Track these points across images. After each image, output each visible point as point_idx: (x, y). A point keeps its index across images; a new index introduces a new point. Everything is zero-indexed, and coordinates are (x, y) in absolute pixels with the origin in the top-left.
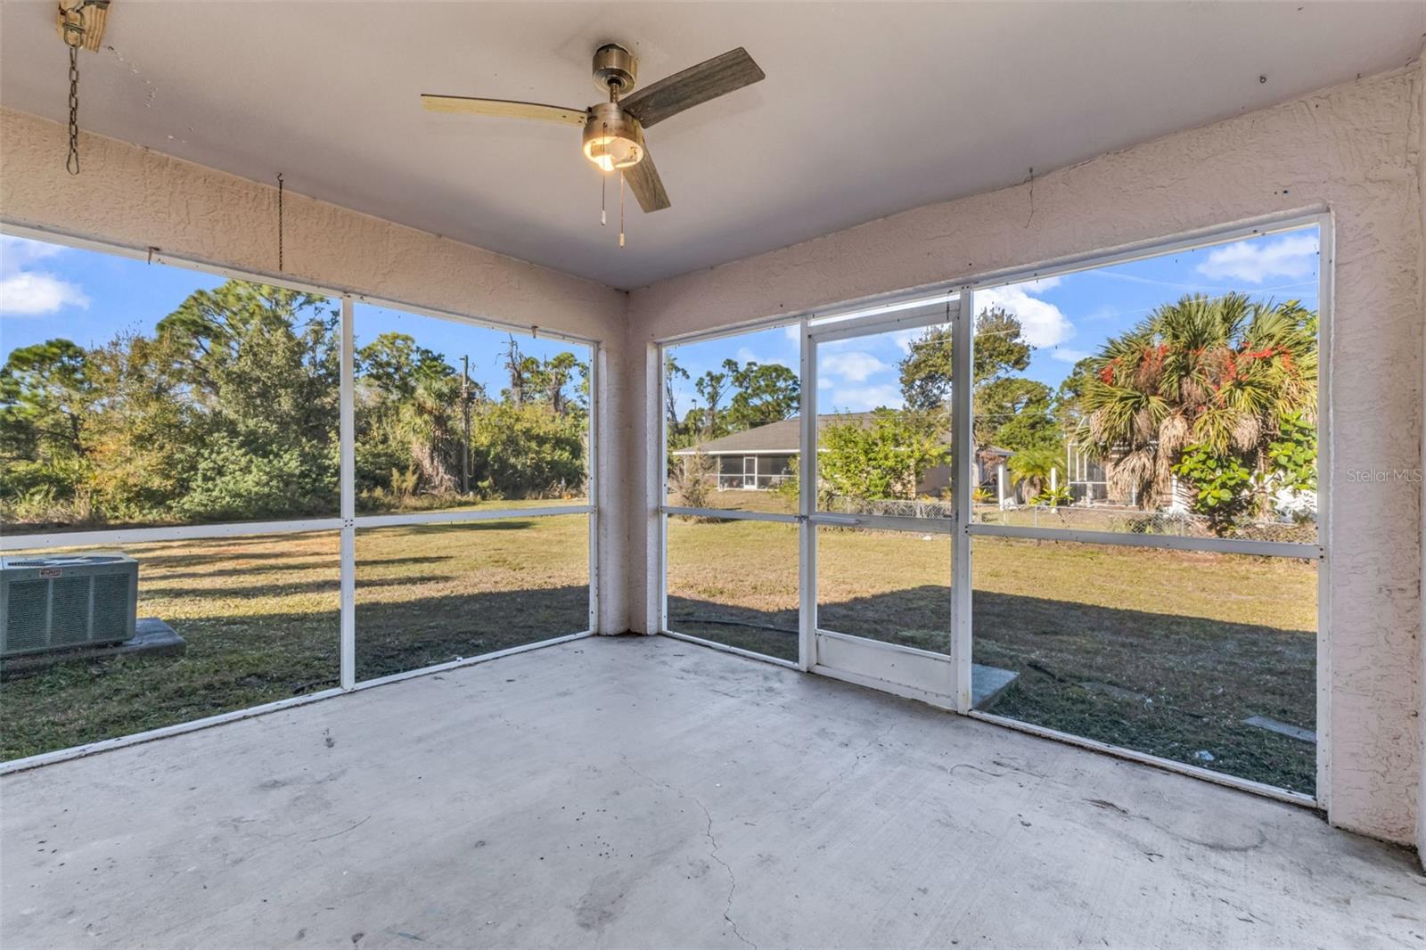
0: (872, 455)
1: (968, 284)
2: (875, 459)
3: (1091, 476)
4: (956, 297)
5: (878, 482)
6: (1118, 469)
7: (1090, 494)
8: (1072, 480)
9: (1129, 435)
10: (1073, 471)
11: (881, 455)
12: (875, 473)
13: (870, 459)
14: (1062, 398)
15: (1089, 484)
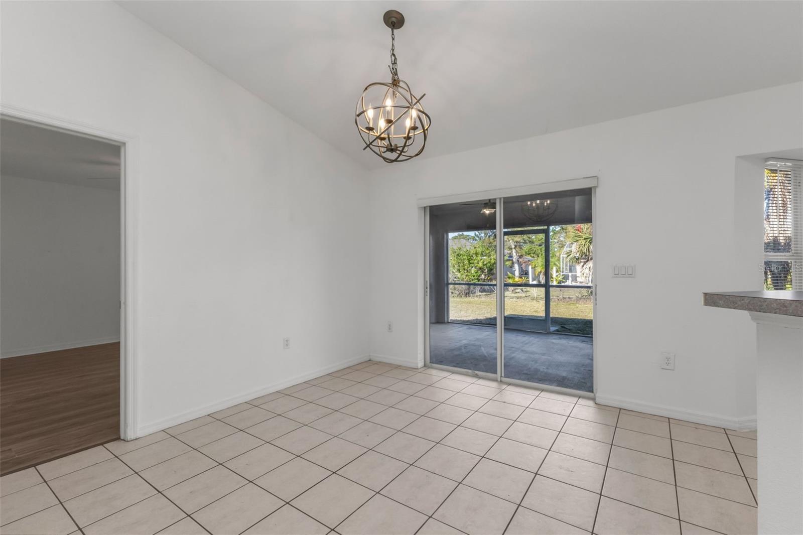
0: (471, 261)
1: (549, 225)
2: (473, 263)
3: (571, 271)
4: (546, 227)
5: (475, 274)
6: (583, 268)
7: (570, 278)
8: (562, 272)
9: (588, 253)
10: (563, 268)
11: (476, 261)
12: (473, 270)
13: (471, 263)
14: (555, 230)
15: (570, 274)
